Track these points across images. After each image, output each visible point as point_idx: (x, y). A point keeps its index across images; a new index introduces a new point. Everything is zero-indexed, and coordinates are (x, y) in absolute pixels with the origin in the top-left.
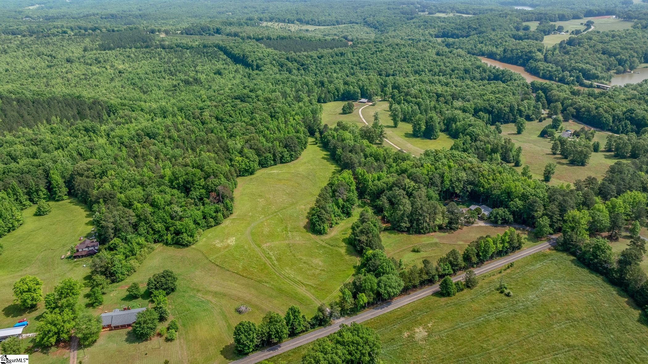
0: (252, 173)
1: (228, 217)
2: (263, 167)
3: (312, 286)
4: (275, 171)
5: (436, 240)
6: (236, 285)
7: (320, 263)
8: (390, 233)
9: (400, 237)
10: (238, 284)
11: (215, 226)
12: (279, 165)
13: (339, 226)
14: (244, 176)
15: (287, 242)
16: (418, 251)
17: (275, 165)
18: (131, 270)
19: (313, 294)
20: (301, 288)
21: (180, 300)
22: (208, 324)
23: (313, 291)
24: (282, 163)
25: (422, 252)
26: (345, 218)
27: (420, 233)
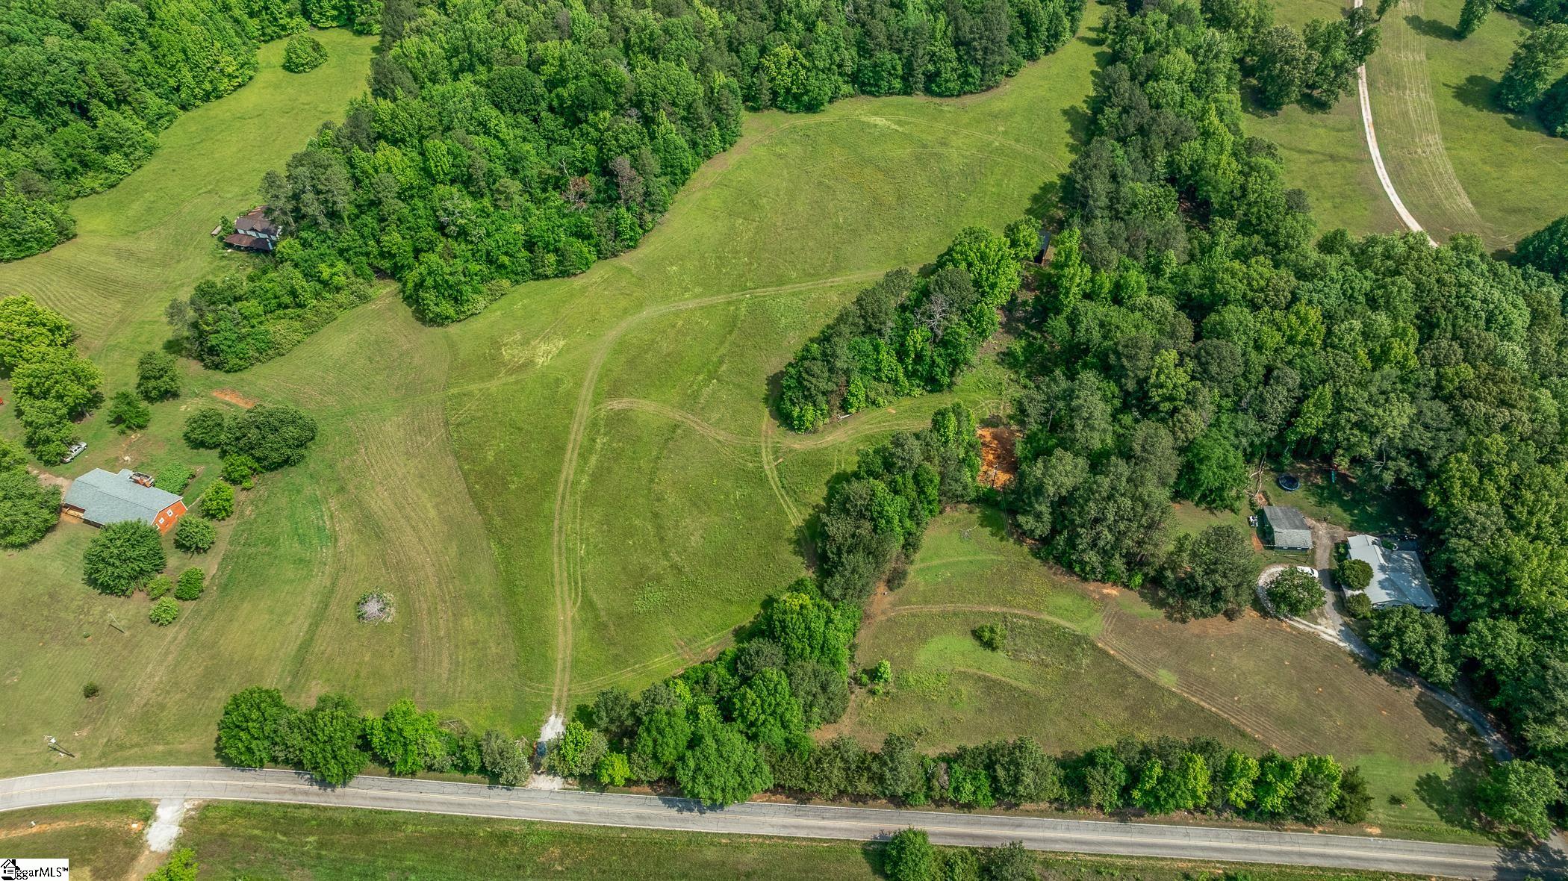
0: (812, 108)
1: (615, 255)
2: (863, 92)
3: (597, 616)
4: (880, 121)
5: (1093, 626)
6: (432, 513)
7: (695, 541)
8: (985, 521)
9: (999, 552)
10: (440, 513)
11: (556, 276)
12: (919, 99)
13: (876, 413)
14: (784, 109)
15: (678, 416)
16: (990, 645)
17: (906, 93)
18: (270, 350)
19: (576, 646)
20: (568, 605)
21: (283, 501)
22: (272, 612)
23: (584, 633)
24: (928, 91)
25: (1000, 654)
26: (917, 392)
27: (1070, 568)
